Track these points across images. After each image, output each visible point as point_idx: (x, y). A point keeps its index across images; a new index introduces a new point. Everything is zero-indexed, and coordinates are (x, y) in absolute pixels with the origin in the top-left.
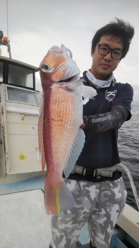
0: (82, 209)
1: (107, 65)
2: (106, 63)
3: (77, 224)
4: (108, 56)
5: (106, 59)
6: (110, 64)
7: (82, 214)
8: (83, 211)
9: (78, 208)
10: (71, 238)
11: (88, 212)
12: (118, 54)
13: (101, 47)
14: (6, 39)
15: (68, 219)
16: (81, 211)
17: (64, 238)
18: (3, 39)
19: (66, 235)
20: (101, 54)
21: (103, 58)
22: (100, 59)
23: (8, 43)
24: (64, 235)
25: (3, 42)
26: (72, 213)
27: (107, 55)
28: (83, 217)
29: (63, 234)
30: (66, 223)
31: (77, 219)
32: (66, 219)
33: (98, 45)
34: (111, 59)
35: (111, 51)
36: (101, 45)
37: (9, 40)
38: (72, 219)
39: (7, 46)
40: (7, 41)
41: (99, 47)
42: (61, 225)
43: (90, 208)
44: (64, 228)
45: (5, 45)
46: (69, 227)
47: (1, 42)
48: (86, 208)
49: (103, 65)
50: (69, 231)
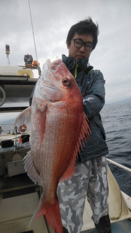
0: (81, 176)
1: (82, 56)
2: (81, 55)
3: (80, 193)
4: (82, 49)
5: (80, 51)
6: (84, 55)
7: (81, 181)
8: (82, 178)
9: (77, 176)
10: (75, 209)
11: (86, 178)
12: (90, 46)
13: (76, 41)
14: (36, 62)
15: (70, 190)
16: (80, 178)
17: (70, 210)
18: (33, 63)
19: (71, 207)
20: (77, 47)
21: (79, 50)
22: (76, 52)
23: (38, 66)
24: (69, 208)
25: (34, 65)
26: (73, 182)
27: (81, 47)
28: (83, 184)
29: (68, 206)
30: (69, 193)
31: (78, 188)
32: (68, 189)
33: (73, 40)
34: (85, 51)
35: (84, 44)
36: (76, 40)
37: (39, 63)
38: (74, 189)
39: (38, 69)
40: (37, 64)
41: (75, 41)
42: (65, 197)
43: (87, 173)
44: (68, 200)
45: (36, 68)
46: (72, 198)
47: (32, 66)
48: (83, 174)
49: (79, 57)
50: (72, 202)
